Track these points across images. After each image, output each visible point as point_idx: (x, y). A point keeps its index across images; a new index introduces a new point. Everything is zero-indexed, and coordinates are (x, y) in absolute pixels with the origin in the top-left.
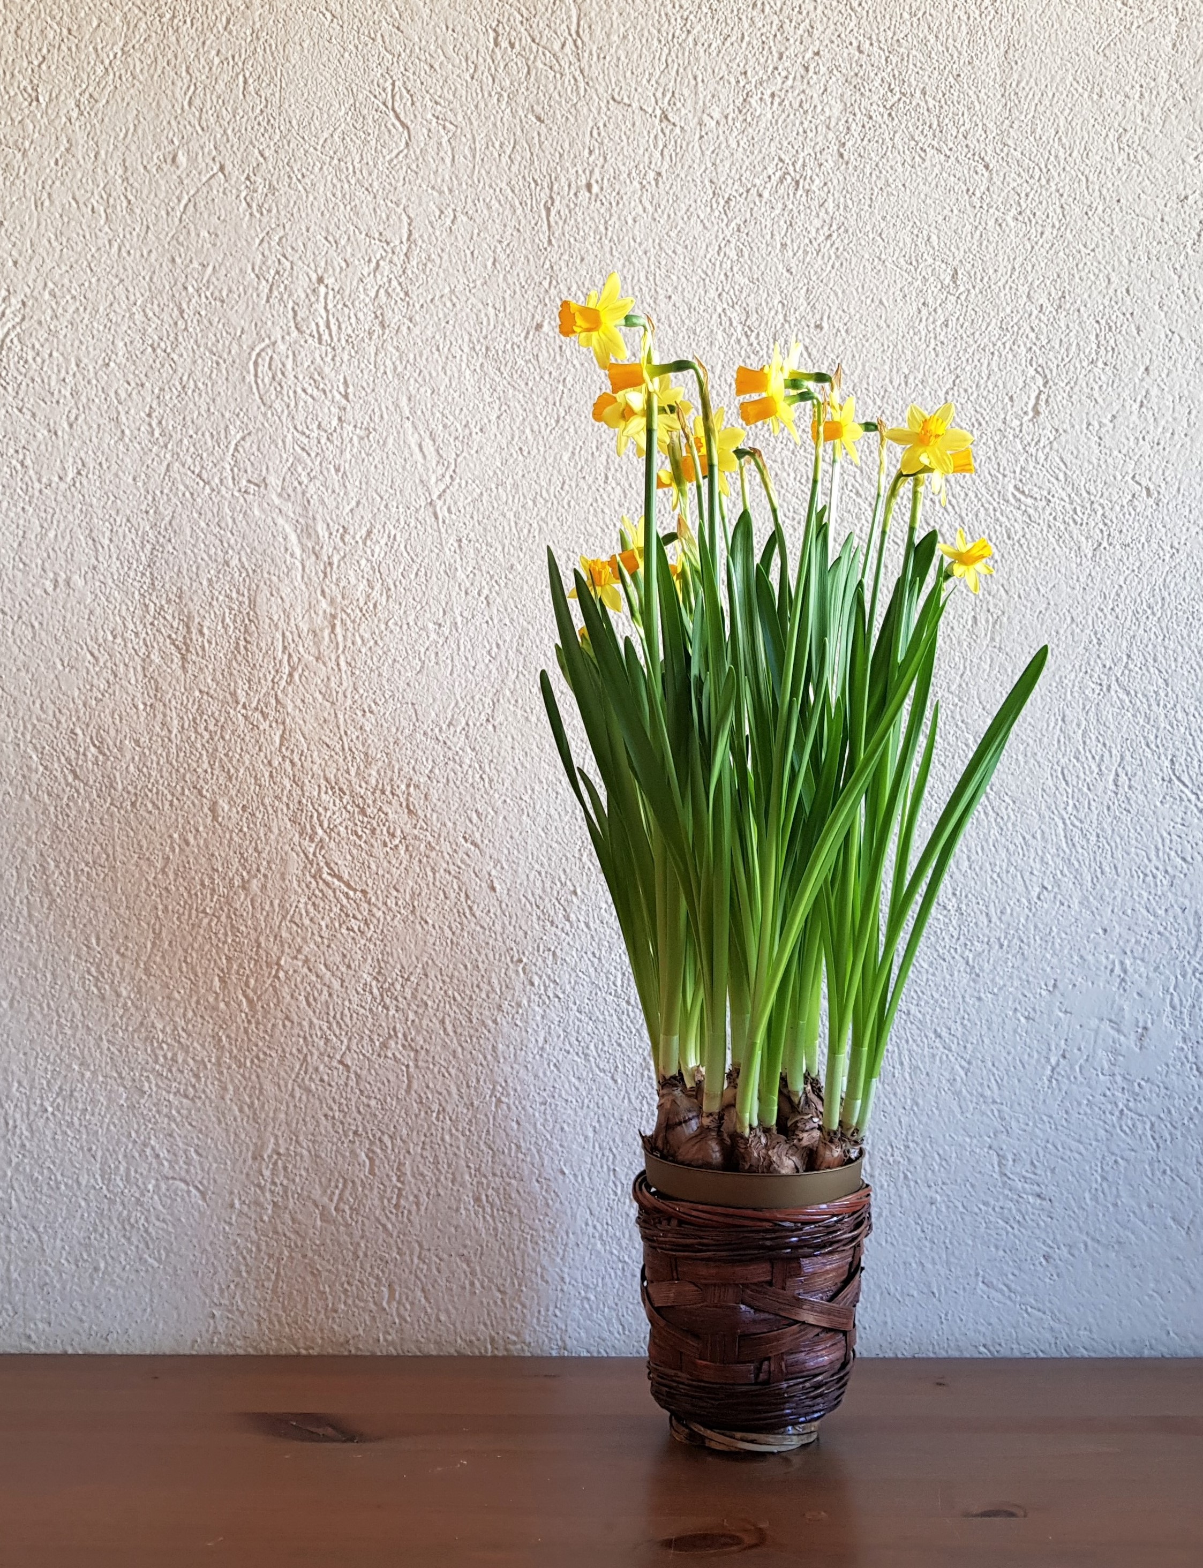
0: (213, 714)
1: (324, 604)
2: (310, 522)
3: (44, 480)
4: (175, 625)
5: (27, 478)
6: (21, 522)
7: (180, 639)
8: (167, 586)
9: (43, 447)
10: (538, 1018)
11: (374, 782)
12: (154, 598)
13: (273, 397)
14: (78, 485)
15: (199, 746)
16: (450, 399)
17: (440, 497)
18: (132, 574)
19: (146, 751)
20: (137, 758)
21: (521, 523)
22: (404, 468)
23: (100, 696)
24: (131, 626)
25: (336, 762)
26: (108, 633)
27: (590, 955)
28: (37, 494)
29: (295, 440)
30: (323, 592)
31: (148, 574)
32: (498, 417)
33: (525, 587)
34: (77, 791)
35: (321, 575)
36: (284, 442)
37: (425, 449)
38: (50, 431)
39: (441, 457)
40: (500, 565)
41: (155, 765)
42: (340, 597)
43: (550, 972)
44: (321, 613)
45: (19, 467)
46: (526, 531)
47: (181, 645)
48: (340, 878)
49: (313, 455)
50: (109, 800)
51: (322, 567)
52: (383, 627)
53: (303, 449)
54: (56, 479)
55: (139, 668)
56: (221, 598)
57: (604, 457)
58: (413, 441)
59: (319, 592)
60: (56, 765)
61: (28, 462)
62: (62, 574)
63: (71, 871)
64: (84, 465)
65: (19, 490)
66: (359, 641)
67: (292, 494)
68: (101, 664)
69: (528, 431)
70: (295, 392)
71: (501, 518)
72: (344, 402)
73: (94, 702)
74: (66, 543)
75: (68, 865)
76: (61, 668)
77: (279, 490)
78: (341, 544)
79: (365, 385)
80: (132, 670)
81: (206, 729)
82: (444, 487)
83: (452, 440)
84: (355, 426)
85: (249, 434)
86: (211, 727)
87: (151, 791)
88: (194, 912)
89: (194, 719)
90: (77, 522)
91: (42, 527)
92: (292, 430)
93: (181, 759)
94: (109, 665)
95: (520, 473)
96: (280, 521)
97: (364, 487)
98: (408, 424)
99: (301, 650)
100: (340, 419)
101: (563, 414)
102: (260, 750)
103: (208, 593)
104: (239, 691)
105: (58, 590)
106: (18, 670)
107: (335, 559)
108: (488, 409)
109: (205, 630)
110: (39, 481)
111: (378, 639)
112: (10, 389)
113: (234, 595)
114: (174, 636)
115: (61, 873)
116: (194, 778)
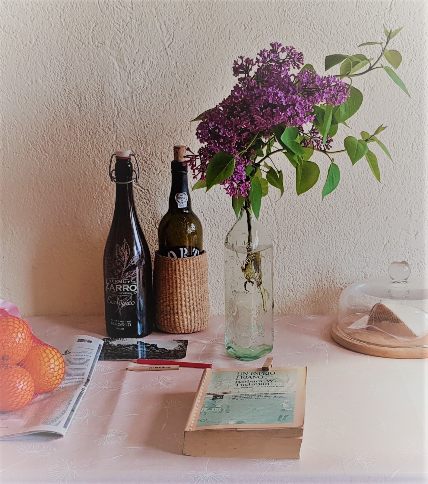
0: (91, 128)
1: (128, 88)
2: (122, 58)
3: (24, 43)
4: (76, 96)
5: (18, 43)
6: (17, 59)
7: (78, 102)
8: (72, 82)
9: (22, 31)
10: (209, 231)
11: (149, 153)
12: (67, 87)
13: (105, 10)
14: (36, 45)
15: (87, 140)
16: (171, 8)
17: (168, 46)
18: (59, 78)
19: (69, 142)
20: (66, 145)
21: (198, 56)
22: (155, 36)
23: (51, 123)
24: (60, 97)
25: (136, 145)
26: (52, 100)
27: (226, 210)
28: (22, 48)
29: (114, 26)
30: (128, 84)
31: (65, 78)
32: (189, 15)
33: (201, 80)
34: (46, 157)
35: (127, 77)
36: (110, 27)
37: (162, 28)
38: (24, 24)
39: (168, 31)
40: (191, 71)
41: (72, 147)
42: (134, 86)
43: (212, 216)
44: (127, 91)
45: (15, 38)
46: (200, 59)
47: (78, 104)
48: (139, 186)
49: (121, 32)
50: (58, 160)
51: (127, 74)
52: (150, 96)
53: (118, 30)
54: (29, 43)
55: (64, 113)
56: (92, 87)
57: (228, 30)
58: (158, 25)
59: (126, 84)
60: (38, 148)
61: (18, 36)
62: (34, 79)
63: (47, 184)
64: (38, 37)
65: (15, 47)
66: (142, 102)
67: (115, 47)
68: (51, 111)
69: (200, 20)
70: (113, 7)
71: (191, 54)
72: (132, 10)
73: (49, 125)
74: (34, 67)
75: (45, 182)
76: (36, 113)
77: (110, 46)
78: (133, 66)
79: (139, 4)
80: (62, 114)
81: (90, 134)
82: (170, 43)
83: (172, 25)
84: (136, 20)
85: (98, 24)
86: (91, 134)
87: (72, 156)
88: (90, 198)
89: (85, 131)
90: (38, 59)
91: (25, 61)
92: (113, 22)
93: (81, 145)
94: (53, 111)
95: (198, 37)
96: (111, 57)
97: (140, 44)
98: (155, 19)
99: (121, 105)
100: (130, 17)
101: (213, 13)
102: (109, 142)
103: (86, 85)
104: (100, 121)
105: (33, 85)
106: (22, 114)
107: (132, 72)
108: (185, 12)
109: (87, 99)
110: (23, 44)
111: (148, 100)
112: (8, 8)
113: (96, 85)
114: (75, 101)
115: (43, 185)
116: (87, 152)
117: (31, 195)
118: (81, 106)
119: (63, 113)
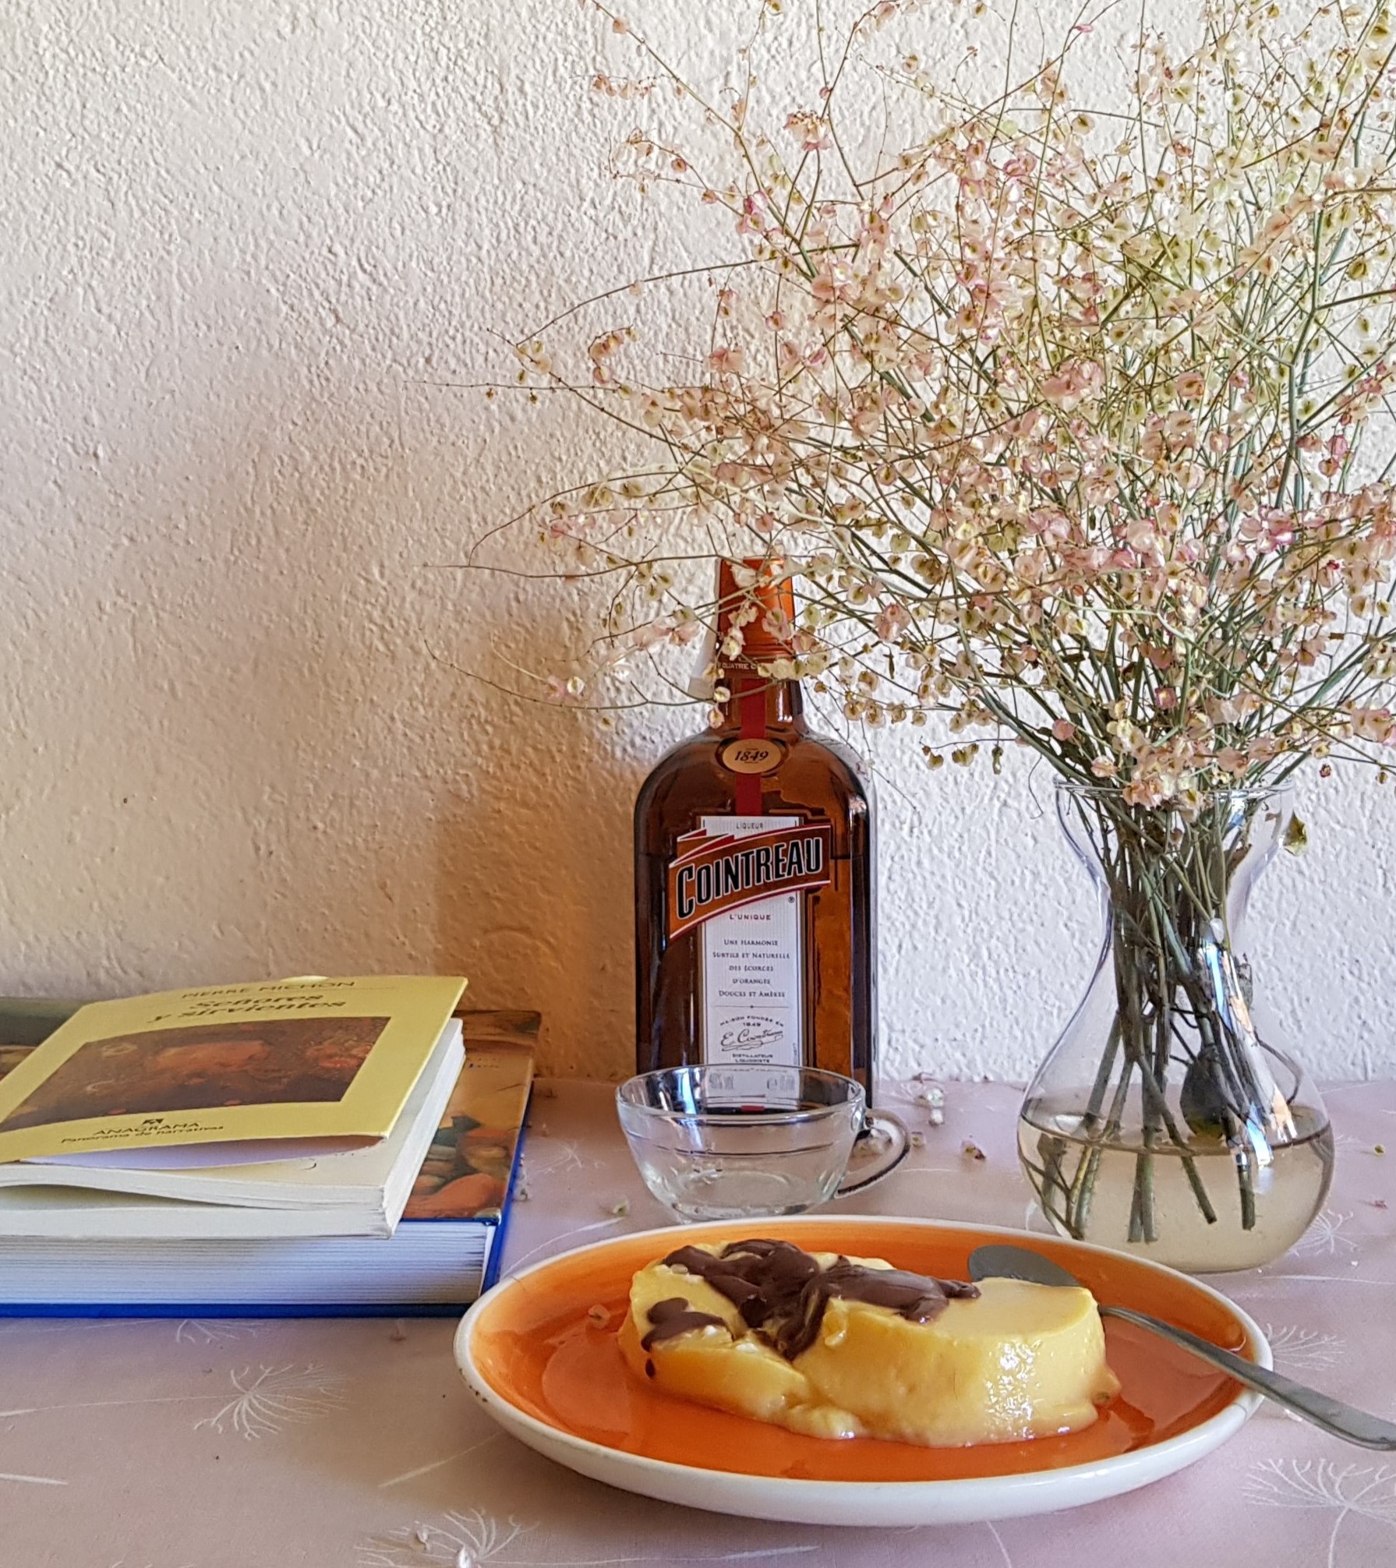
117: (263, 513)
118: (502, 119)
119: (420, 150)
